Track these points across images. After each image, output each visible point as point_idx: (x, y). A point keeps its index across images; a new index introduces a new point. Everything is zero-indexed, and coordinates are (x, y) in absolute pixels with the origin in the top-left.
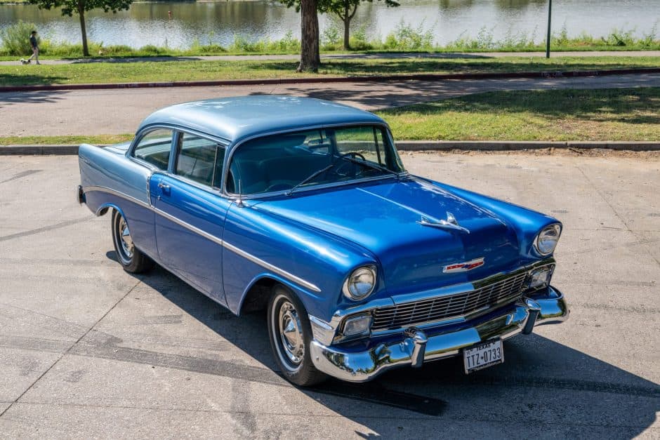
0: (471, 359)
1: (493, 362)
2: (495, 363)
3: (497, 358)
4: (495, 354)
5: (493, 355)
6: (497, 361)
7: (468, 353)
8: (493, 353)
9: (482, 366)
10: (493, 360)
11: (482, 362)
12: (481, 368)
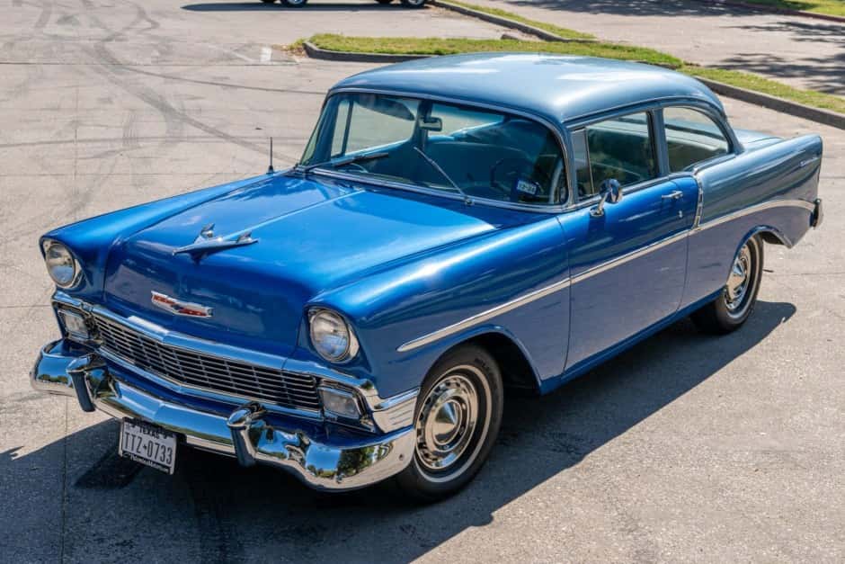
0: (130, 438)
1: (158, 464)
2: (158, 467)
3: (165, 463)
4: (164, 453)
5: (160, 454)
6: (164, 466)
7: (128, 428)
8: (161, 451)
9: (141, 458)
10: (158, 460)
11: (144, 454)
12: (140, 460)
